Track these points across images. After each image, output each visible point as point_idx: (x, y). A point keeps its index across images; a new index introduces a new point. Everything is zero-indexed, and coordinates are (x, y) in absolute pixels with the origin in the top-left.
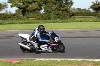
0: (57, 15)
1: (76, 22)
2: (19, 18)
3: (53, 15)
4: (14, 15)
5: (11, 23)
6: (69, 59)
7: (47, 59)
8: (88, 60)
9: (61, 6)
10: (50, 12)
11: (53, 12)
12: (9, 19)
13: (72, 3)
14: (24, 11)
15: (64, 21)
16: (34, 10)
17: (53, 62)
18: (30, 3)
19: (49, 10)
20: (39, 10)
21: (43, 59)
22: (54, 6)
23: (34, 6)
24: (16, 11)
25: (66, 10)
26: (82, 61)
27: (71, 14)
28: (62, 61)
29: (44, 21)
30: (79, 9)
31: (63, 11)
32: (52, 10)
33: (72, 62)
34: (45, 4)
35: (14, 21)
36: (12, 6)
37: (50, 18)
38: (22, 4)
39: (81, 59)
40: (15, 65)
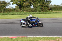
0: (41, 9)
1: (53, 13)
2: (17, 11)
3: (38, 9)
4: (14, 9)
5: (12, 14)
6: (48, 37)
7: (34, 37)
8: (60, 37)
9: (44, 3)
10: (37, 7)
11: (38, 7)
12: (11, 12)
13: (50, 2)
14: (20, 6)
15: (45, 13)
16: (27, 6)
17: (38, 38)
18: (24, 2)
19: (36, 6)
20: (30, 6)
21: (32, 37)
22: (39, 3)
23: (27, 3)
24: (16, 7)
25: (47, 6)
26: (56, 38)
27: (50, 9)
28: (43, 37)
29: (33, 13)
30: (55, 5)
31: (45, 6)
32: (38, 6)
33: (49, 38)
34: (34, 2)
35: (14, 13)
36: (13, 4)
37: (36, 11)
38: (19, 2)
39: (56, 37)
40: (14, 40)
